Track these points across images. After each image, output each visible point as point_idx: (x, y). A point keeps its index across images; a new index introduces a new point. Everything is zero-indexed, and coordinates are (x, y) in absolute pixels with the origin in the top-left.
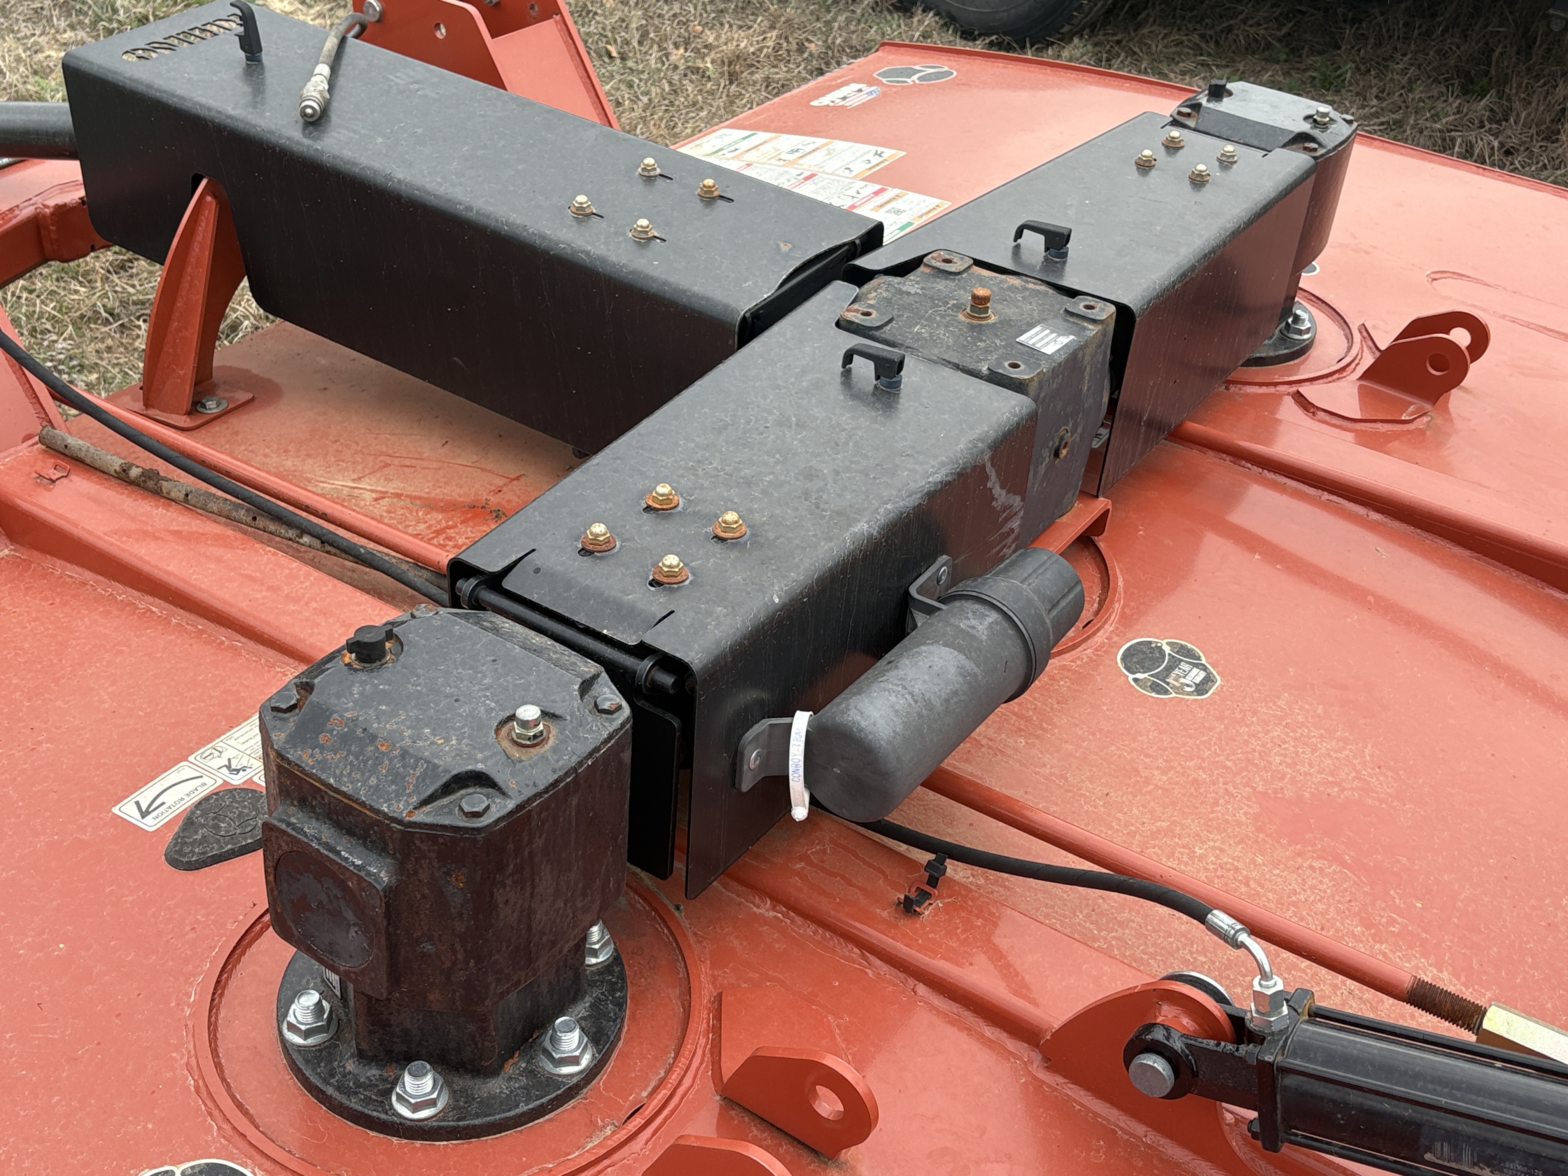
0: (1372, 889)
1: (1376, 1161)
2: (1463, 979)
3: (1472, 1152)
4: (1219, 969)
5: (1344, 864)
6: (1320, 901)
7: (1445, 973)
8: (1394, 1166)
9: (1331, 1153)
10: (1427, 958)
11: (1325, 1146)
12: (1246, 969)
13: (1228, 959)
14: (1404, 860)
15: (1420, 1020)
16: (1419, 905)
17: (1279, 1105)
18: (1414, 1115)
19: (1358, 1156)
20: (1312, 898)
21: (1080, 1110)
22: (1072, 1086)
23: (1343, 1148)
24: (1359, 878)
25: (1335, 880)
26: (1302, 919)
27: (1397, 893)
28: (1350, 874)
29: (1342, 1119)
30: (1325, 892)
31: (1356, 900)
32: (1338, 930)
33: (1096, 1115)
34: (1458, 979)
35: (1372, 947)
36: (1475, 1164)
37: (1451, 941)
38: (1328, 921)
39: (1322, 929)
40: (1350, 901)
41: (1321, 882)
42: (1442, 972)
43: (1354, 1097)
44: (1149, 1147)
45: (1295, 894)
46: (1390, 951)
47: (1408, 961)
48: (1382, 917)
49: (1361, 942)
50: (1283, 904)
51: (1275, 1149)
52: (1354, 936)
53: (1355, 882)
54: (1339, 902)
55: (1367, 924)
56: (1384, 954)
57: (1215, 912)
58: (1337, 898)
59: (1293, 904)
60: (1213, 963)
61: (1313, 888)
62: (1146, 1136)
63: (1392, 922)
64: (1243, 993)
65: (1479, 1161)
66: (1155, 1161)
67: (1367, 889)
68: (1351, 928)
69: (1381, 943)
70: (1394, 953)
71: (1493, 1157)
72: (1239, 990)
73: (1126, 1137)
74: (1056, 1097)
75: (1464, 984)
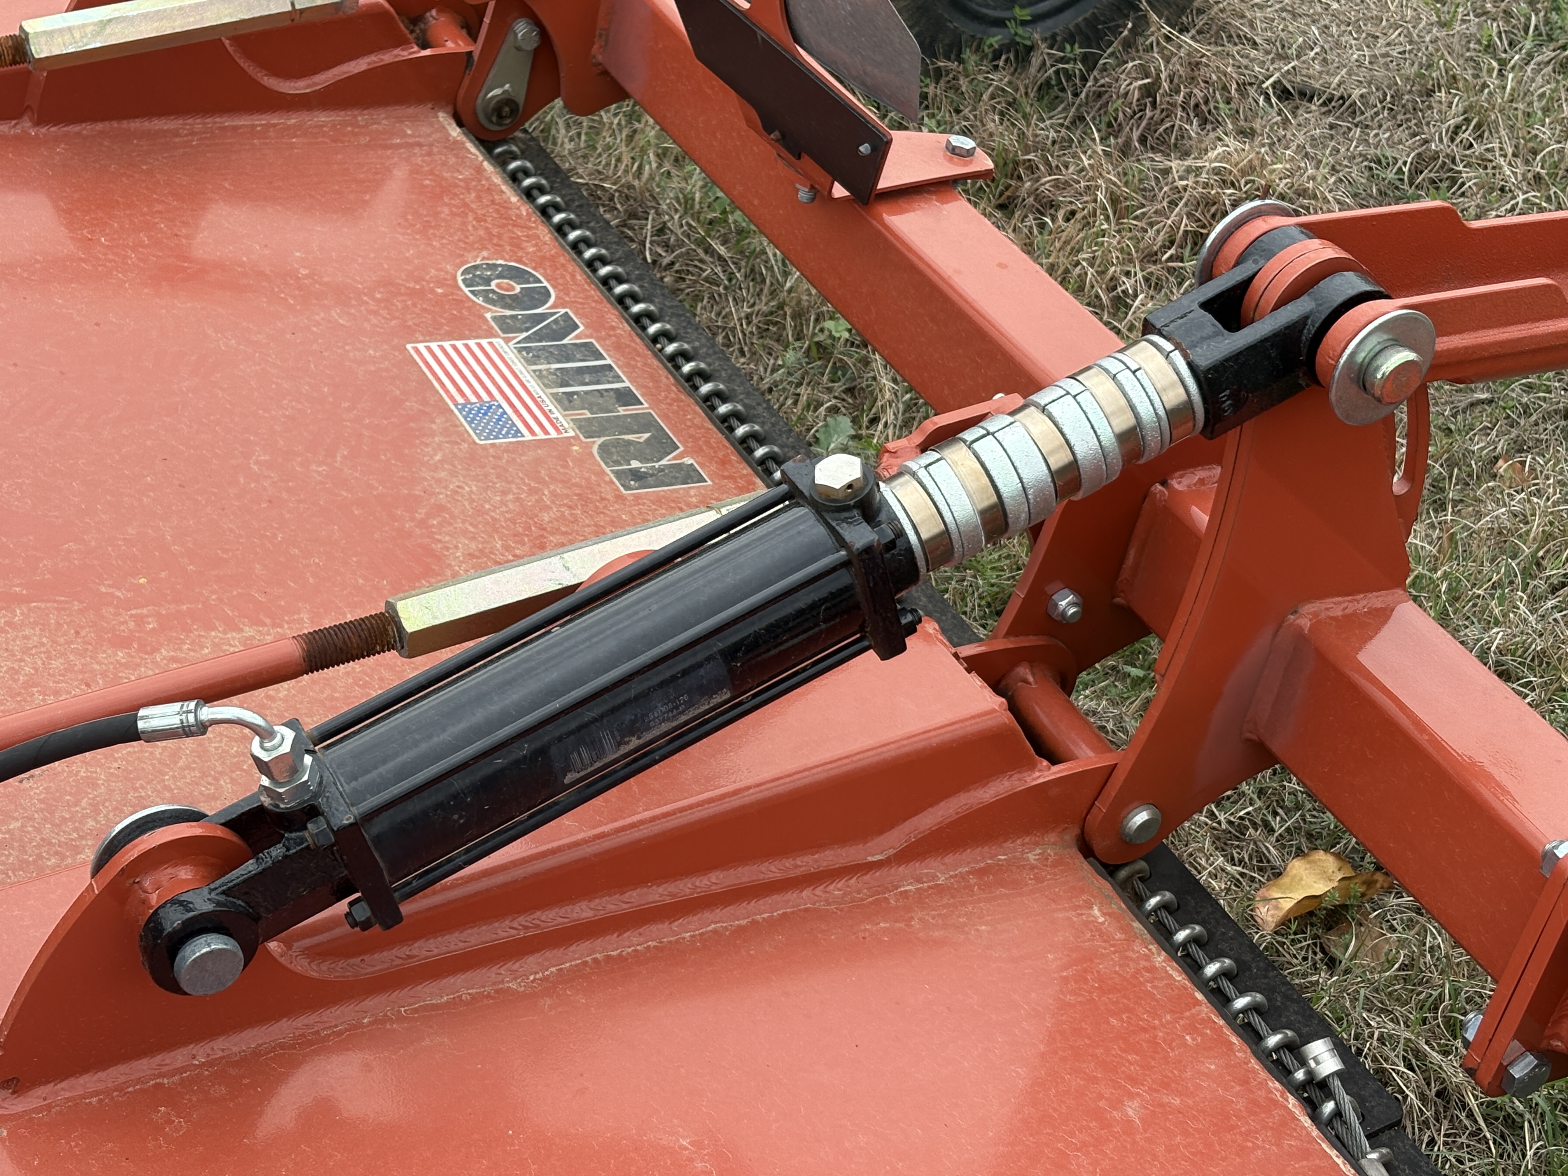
0: (81, 602)
1: (512, 832)
2: (268, 621)
3: (612, 733)
4: (45, 819)
5: (20, 600)
6: (49, 658)
7: (247, 629)
8: (532, 821)
9: (461, 868)
10: (214, 628)
11: (447, 867)
12: (70, 794)
13: (41, 801)
14: (71, 545)
15: (281, 695)
16: (142, 581)
17: (382, 865)
18: (533, 746)
19: (490, 844)
20: (39, 663)
21: (100, 1101)
22: (64, 1084)
23: (468, 851)
24: (55, 601)
25: (36, 623)
26: (57, 693)
27: (110, 586)
28: (43, 605)
29: (461, 817)
30: (43, 644)
31: (83, 628)
32: (104, 674)
33: (120, 1088)
34: (264, 624)
35: (154, 662)
36: (619, 744)
37: (214, 592)
38: (81, 672)
39: (88, 685)
40: (77, 633)
41: (26, 637)
42: (242, 630)
43: (458, 783)
44: (210, 1064)
45: (17, 672)
46: (175, 650)
47: (202, 647)
48: (126, 622)
49: (138, 665)
50: (19, 694)
51: (398, 918)
52: (126, 666)
53: (57, 609)
54: (69, 643)
55: (123, 642)
56: (174, 659)
57: (142, 712)
58: (62, 640)
59: (27, 685)
60: (31, 819)
61: (26, 651)
62: (194, 1057)
63: (140, 620)
64: (98, 822)
65: (622, 738)
66: (232, 1072)
67: (76, 606)
68: (112, 660)
69: (156, 650)
70: (181, 650)
71: (633, 722)
72: (91, 823)
73: (176, 1078)
74: (60, 1113)
75: (275, 625)
